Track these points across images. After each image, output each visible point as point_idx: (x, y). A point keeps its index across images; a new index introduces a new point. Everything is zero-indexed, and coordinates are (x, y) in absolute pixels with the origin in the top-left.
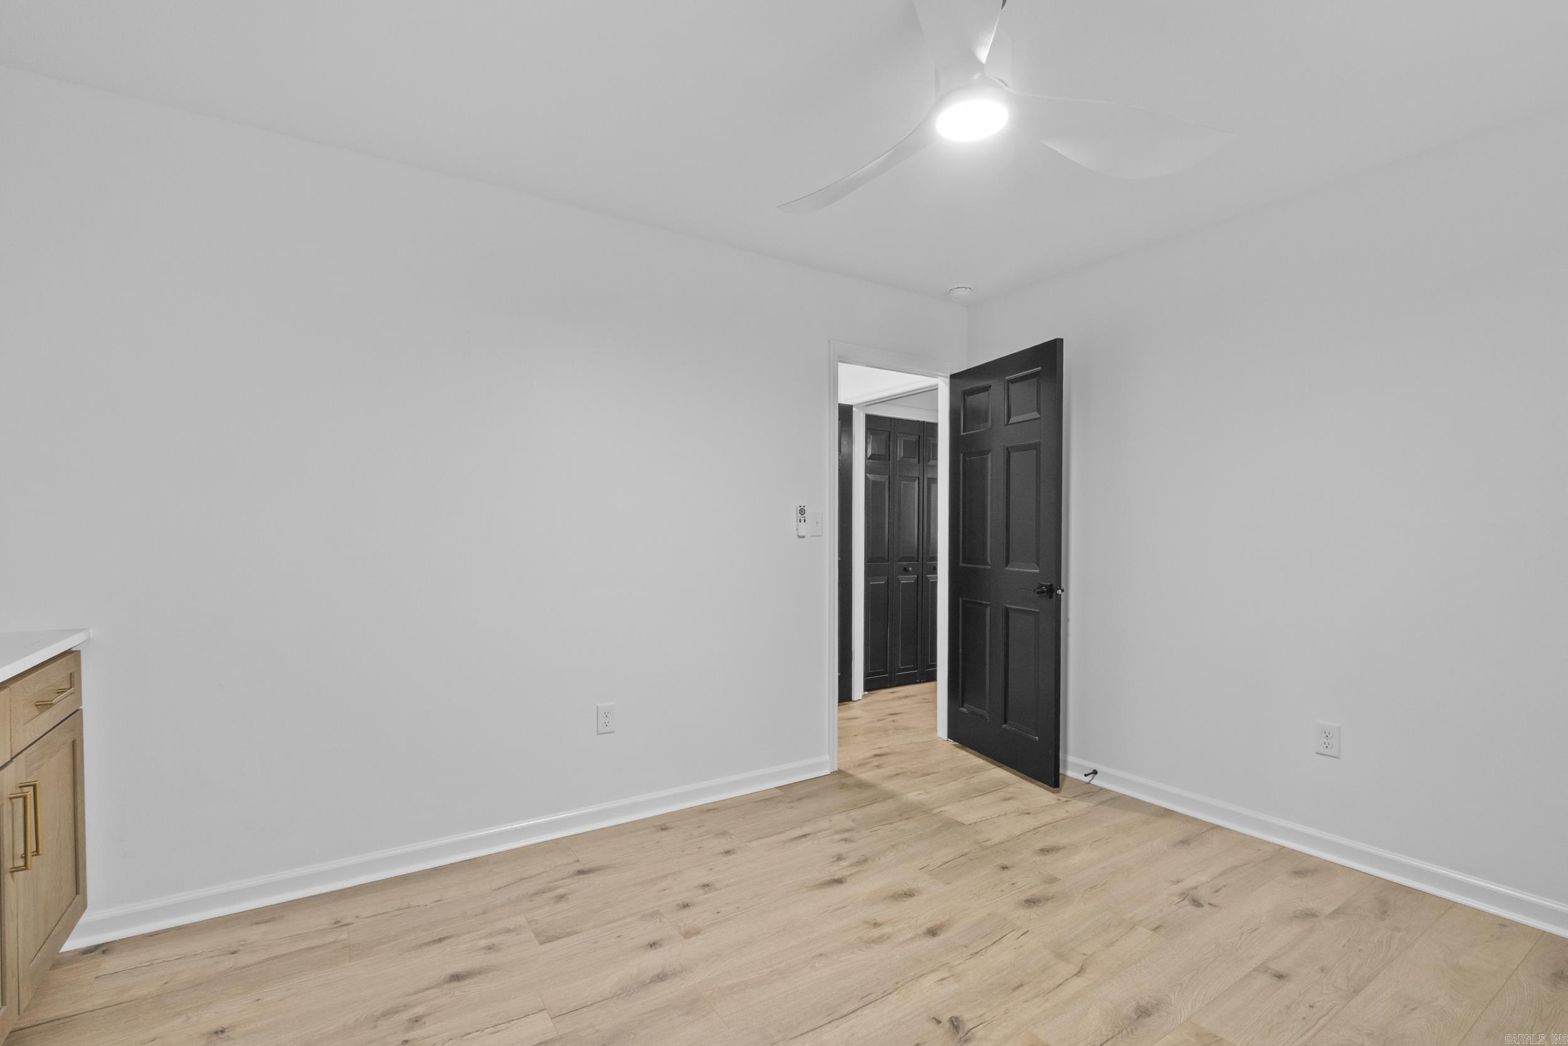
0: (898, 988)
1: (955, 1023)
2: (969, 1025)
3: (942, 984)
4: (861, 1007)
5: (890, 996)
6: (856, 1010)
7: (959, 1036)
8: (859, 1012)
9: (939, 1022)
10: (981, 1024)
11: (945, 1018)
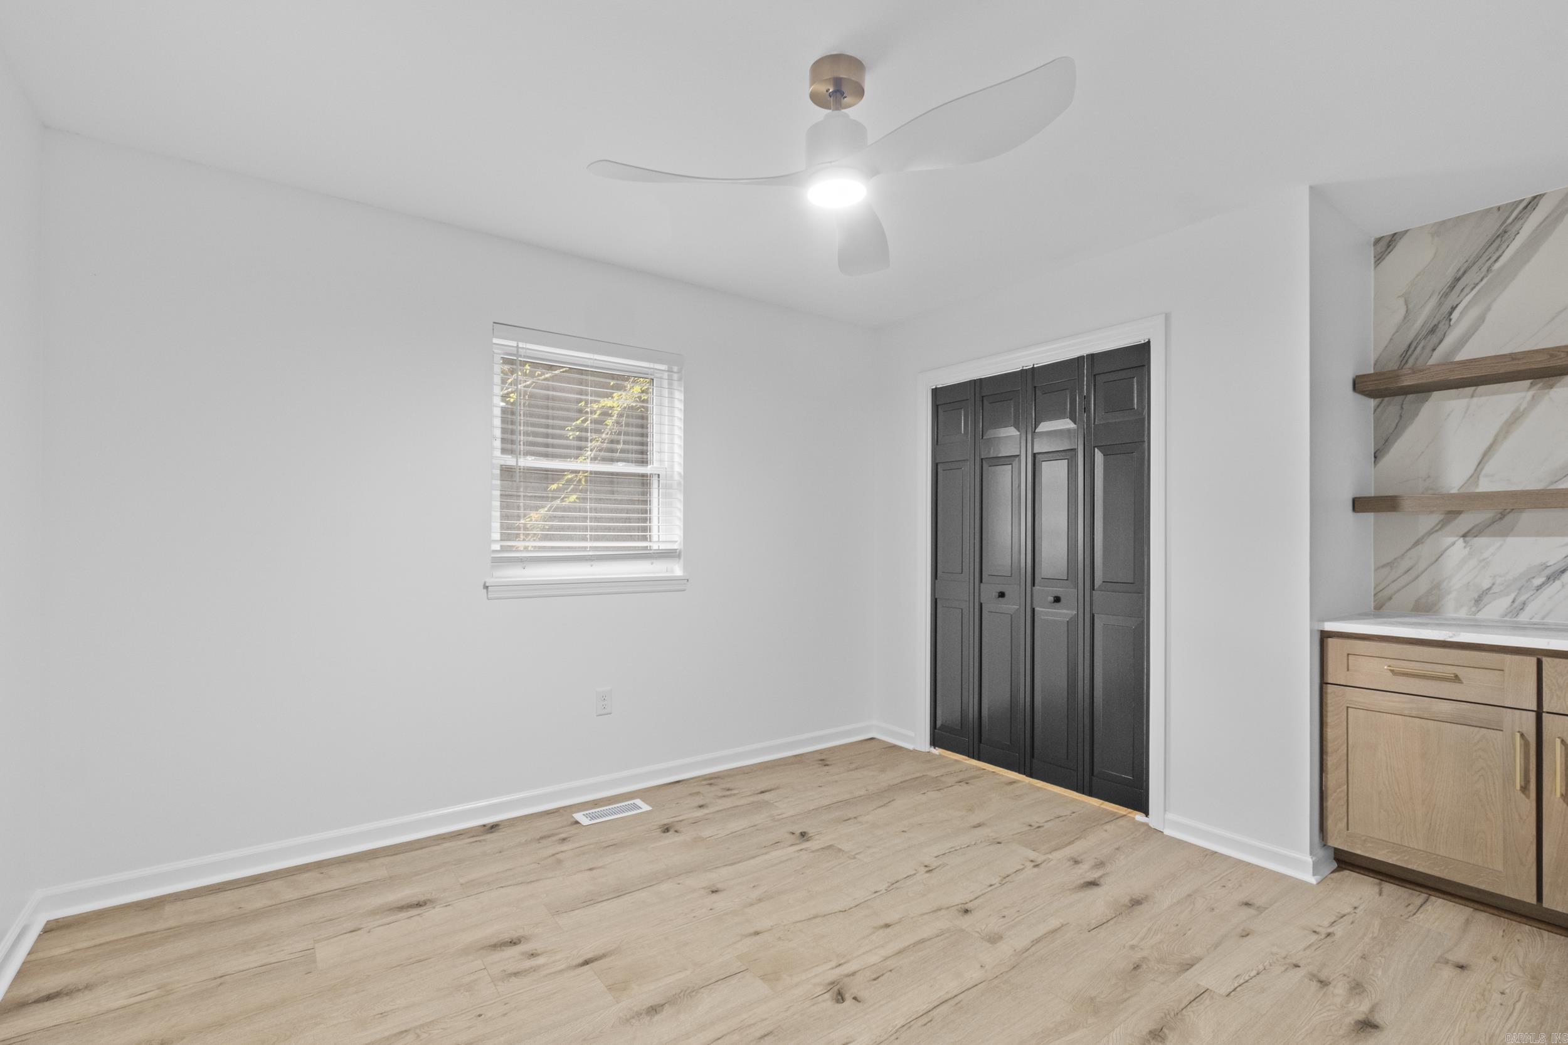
0: (896, 1033)
1: (840, 997)
2: (827, 996)
3: (847, 1038)
4: (930, 1011)
5: (902, 1023)
6: (935, 1007)
7: (838, 986)
8: (931, 1006)
9: (855, 998)
10: (816, 997)
11: (849, 1002)
